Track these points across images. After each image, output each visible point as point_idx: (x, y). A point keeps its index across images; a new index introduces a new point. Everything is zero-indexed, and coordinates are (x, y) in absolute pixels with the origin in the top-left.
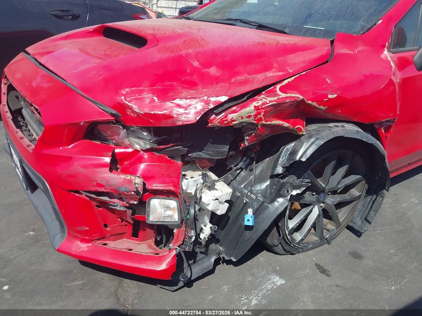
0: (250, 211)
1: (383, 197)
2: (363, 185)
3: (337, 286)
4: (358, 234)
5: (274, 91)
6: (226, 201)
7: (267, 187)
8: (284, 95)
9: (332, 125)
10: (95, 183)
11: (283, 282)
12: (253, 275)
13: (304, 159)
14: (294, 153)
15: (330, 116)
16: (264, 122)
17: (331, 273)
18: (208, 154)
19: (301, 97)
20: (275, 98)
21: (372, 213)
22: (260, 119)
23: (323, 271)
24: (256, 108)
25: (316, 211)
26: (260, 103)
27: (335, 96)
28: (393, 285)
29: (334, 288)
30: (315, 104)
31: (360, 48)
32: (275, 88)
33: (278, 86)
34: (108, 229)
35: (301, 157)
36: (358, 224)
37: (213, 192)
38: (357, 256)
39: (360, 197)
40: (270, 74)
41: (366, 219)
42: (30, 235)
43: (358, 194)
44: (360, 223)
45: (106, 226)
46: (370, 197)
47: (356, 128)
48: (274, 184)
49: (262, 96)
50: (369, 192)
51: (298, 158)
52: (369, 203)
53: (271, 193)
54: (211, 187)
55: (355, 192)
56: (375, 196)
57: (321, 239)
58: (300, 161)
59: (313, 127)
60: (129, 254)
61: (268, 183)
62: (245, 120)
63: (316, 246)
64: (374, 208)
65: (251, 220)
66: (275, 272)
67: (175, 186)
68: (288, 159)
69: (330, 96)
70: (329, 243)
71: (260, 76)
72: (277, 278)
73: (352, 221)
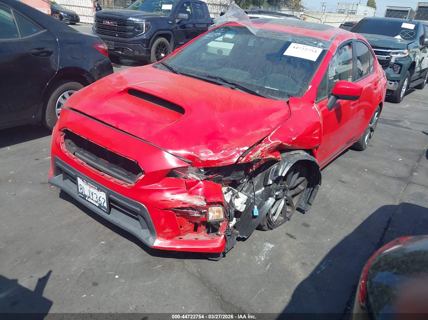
0: (256, 207)
1: (318, 189)
2: (306, 182)
3: (301, 243)
4: (302, 211)
5: (267, 140)
6: (245, 204)
7: (263, 192)
8: (273, 142)
9: (293, 153)
10: (181, 203)
11: (273, 246)
12: (255, 245)
13: (284, 175)
14: (277, 171)
15: (293, 148)
16: (264, 158)
17: (296, 237)
18: (233, 178)
19: (281, 142)
20: (269, 145)
21: (312, 199)
22: (263, 157)
23: (292, 237)
24: (262, 151)
25: (283, 202)
26: (263, 148)
27: (295, 138)
28: (328, 238)
29: (300, 245)
30: (286, 144)
31: (302, 105)
32: (268, 138)
33: (269, 137)
34: (182, 229)
35: (282, 174)
36: (303, 205)
37: (239, 199)
38: (306, 225)
39: (304, 189)
40: (263, 130)
41: (308, 203)
42: (102, 243)
43: (303, 188)
44: (304, 205)
45: (181, 227)
46: (309, 189)
47: (305, 154)
48: (267, 190)
49: (263, 144)
50: (308, 186)
51: (280, 175)
52: (309, 193)
53: (265, 195)
54: (237, 197)
55: (301, 187)
56: (312, 188)
57: (285, 218)
58: (281, 176)
59: (284, 155)
60: (196, 242)
61: (263, 189)
62: (257, 158)
63: (283, 222)
64: (312, 195)
65: (257, 212)
66: (266, 241)
67: (221, 199)
68: (275, 175)
69: (293, 139)
70: (289, 220)
71: (259, 131)
72: (269, 245)
73: (299, 205)
